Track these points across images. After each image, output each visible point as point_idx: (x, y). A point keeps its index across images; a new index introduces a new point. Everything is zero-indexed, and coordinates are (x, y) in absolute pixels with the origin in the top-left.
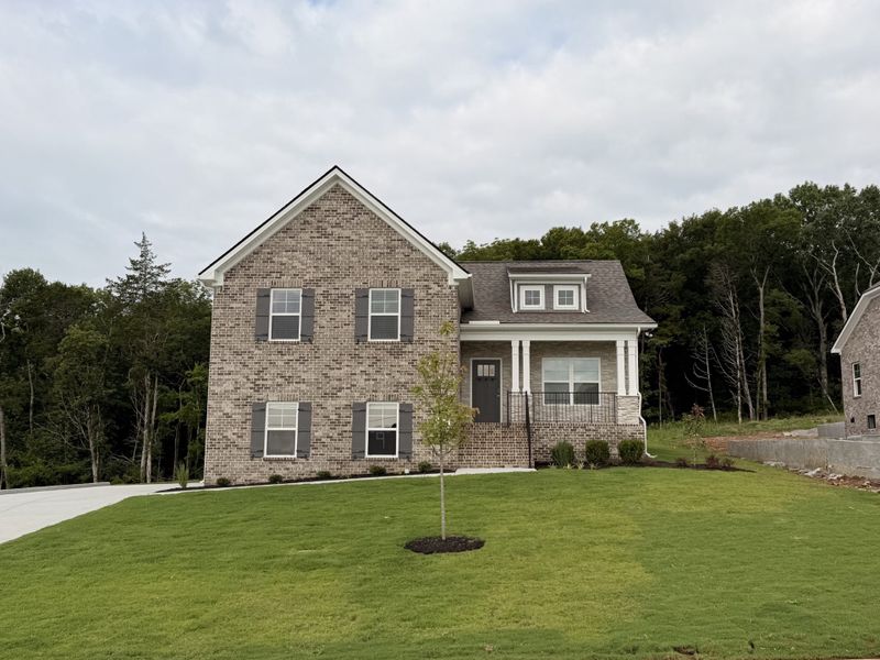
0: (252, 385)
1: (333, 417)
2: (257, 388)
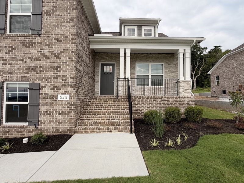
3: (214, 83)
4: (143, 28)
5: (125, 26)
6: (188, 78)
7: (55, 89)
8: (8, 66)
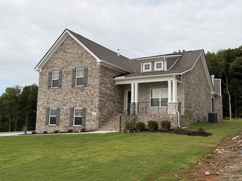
0: (46, 102)
1: (65, 112)
4: (156, 63)
5: (143, 63)
7: (92, 110)
8: (76, 100)
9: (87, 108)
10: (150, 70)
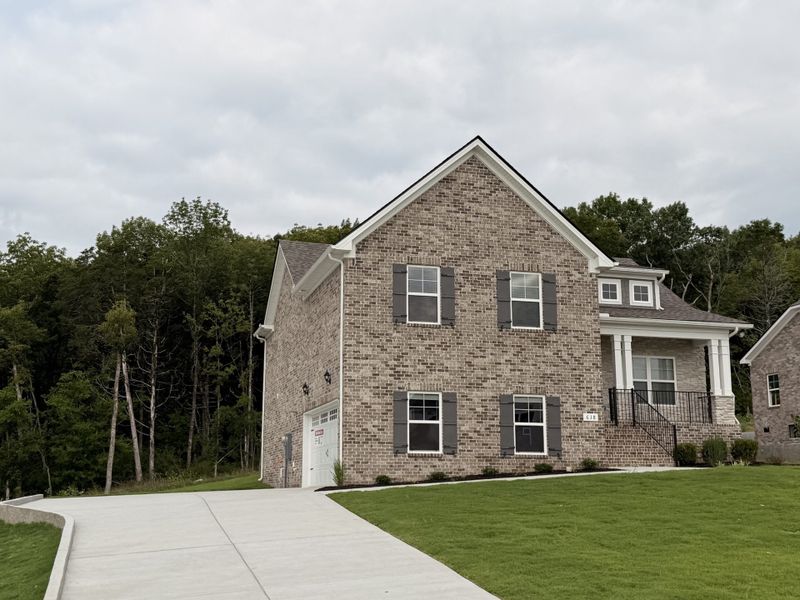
0: (392, 372)
1: (480, 410)
2: (397, 375)
3: (763, 398)
4: (632, 285)
6: (729, 392)
7: (579, 405)
8: (518, 373)
9: (563, 399)
10: (618, 301)
